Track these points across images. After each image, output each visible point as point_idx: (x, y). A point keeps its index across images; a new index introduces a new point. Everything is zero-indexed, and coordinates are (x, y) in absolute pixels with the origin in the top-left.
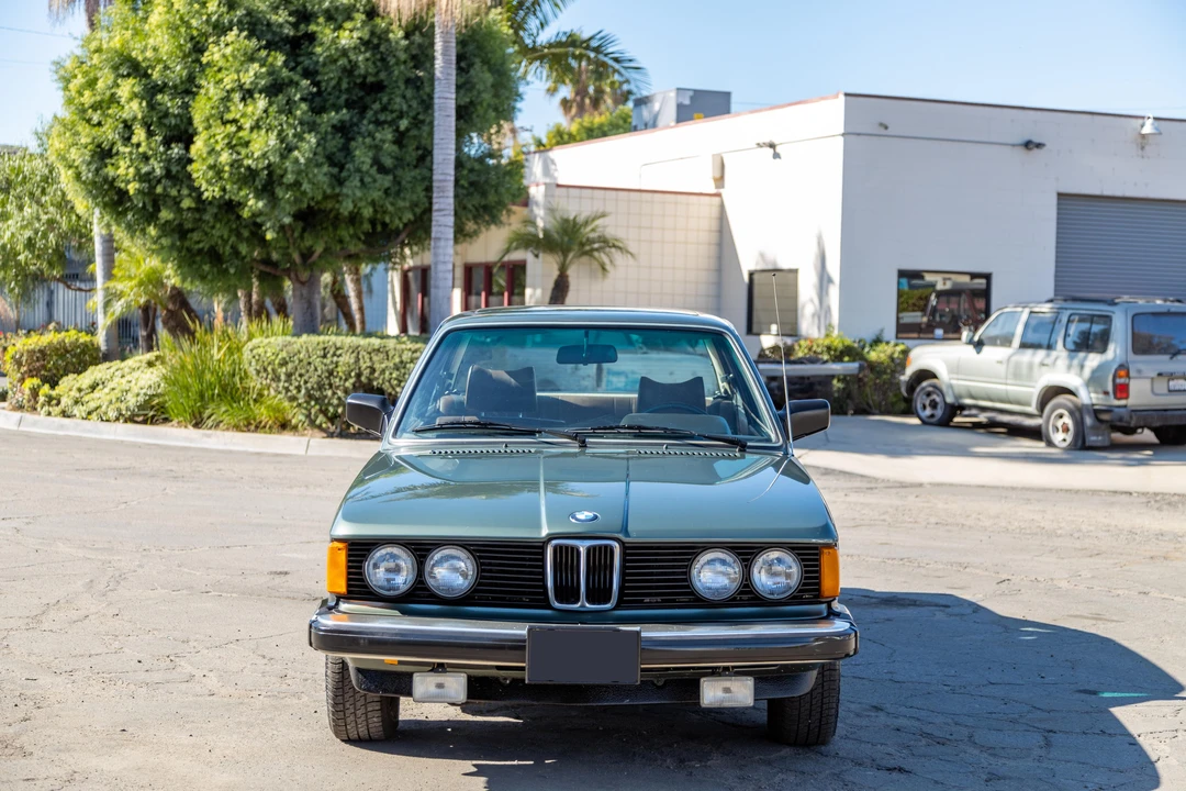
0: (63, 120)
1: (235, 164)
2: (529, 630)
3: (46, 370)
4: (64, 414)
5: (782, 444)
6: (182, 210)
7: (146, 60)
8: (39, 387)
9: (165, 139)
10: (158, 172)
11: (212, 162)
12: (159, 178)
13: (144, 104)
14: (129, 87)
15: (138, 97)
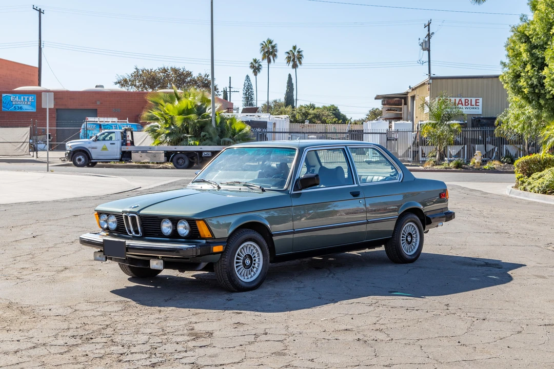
2: (104, 240)
3: (528, 170)
4: (525, 189)
5: (286, 189)
6: (547, 100)
7: (530, 35)
8: (521, 177)
9: (538, 69)
10: (535, 83)
11: (552, 78)
12: (537, 85)
13: (528, 54)
14: (523, 47)
15: (527, 51)
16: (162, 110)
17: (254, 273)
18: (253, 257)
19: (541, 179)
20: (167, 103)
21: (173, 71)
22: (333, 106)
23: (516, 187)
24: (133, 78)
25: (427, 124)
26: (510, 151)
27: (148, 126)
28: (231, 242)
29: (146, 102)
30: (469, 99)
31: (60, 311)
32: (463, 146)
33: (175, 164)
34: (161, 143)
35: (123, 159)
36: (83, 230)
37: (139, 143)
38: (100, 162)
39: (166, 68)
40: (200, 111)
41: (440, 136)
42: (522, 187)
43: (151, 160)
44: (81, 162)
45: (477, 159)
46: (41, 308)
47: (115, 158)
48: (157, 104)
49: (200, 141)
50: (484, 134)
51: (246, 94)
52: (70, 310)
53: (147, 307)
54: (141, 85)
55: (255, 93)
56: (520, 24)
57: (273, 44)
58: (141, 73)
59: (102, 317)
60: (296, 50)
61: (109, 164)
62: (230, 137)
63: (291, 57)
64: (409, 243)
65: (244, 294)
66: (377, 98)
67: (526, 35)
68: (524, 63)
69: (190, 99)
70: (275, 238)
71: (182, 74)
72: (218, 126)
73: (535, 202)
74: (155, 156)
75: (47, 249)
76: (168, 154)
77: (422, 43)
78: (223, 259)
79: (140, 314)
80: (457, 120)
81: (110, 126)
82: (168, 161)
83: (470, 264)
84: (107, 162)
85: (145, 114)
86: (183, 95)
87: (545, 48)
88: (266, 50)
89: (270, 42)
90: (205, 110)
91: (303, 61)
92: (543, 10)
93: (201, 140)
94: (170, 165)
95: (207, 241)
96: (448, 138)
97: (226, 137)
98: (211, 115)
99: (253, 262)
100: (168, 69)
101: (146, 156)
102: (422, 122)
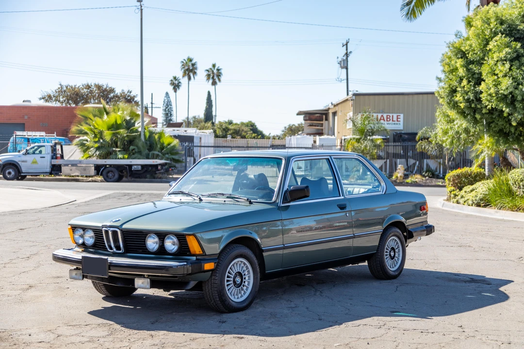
0: (440, 78)
1: (497, 93)
2: (82, 257)
3: (460, 184)
4: (458, 202)
5: (275, 202)
6: (483, 114)
7: (467, 50)
8: (453, 190)
9: (474, 84)
10: (471, 98)
11: (489, 93)
12: (473, 100)
13: (465, 69)
14: (459, 63)
15: (463, 67)
16: (91, 124)
17: (244, 292)
18: (243, 274)
19: (474, 192)
20: (96, 118)
21: (97, 87)
22: (250, 122)
23: (448, 200)
24: (57, 94)
25: (351, 139)
26: (431, 166)
27: (77, 140)
28: (222, 258)
29: (75, 116)
30: (391, 115)
31: (42, 337)
32: (385, 160)
33: (106, 177)
34: (90, 157)
35: (53, 172)
36: (34, 244)
37: (69, 157)
38: (29, 175)
39: (90, 84)
40: (129, 125)
41: (363, 150)
42: (455, 200)
43: (81, 174)
44: (11, 176)
45: (399, 173)
46: (19, 333)
47: (45, 172)
48: (86, 118)
49: (129, 155)
50: (405, 149)
51: (165, 110)
52: (52, 336)
53: (136, 331)
54: (65, 101)
55: (174, 109)
56: (455, 40)
57: (193, 62)
58: (65, 89)
59: (91, 344)
60: (216, 68)
61: (38, 177)
62: (159, 152)
63: (210, 75)
64: (392, 258)
65: (235, 314)
66: (299, 114)
67: (462, 51)
68: (460, 78)
69: (119, 113)
70: (265, 254)
71: (106, 90)
72: (147, 140)
73: (472, 215)
74: (85, 170)
75: (3, 265)
76: (98, 169)
77: (341, 62)
78: (213, 277)
79: (132, 340)
80: (379, 135)
81: (38, 140)
82: (97, 174)
83: (456, 281)
84: (37, 176)
85: (74, 128)
86: (112, 110)
87: (483, 63)
88: (186, 68)
89: (191, 60)
90: (134, 124)
91: (222, 78)
92: (479, 27)
93: (130, 153)
94: (99, 178)
95: (198, 257)
96: (371, 153)
97: (155, 151)
98: (140, 129)
99: (244, 280)
100: (92, 86)
101: (76, 169)
102: (346, 137)
